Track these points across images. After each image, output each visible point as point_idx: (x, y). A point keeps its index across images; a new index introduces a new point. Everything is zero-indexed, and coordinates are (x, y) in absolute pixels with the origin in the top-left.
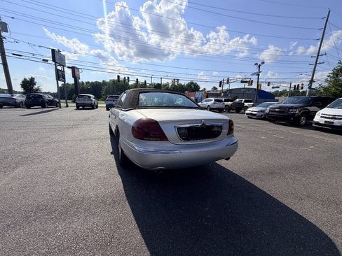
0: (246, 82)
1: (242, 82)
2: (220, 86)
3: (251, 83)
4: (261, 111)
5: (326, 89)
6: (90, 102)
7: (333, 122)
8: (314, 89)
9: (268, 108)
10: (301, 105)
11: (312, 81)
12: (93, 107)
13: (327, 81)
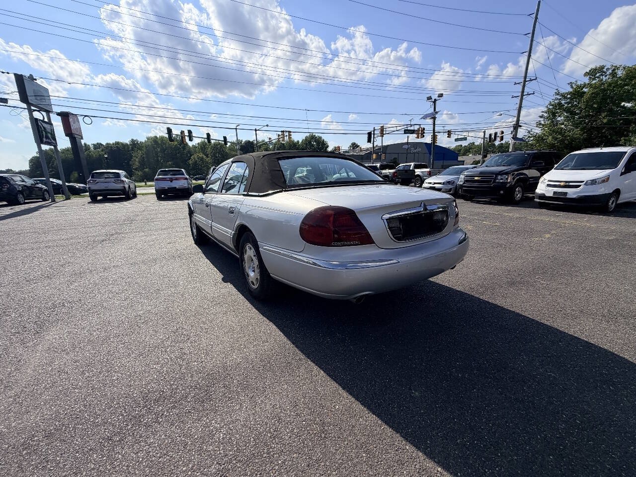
0: (413, 132)
1: (407, 132)
2: (369, 141)
3: (421, 133)
4: (449, 182)
5: (539, 139)
6: (119, 186)
7: (566, 194)
8: (521, 139)
9: (462, 177)
10: (514, 167)
11: (517, 126)
12: (128, 195)
13: (539, 124)
